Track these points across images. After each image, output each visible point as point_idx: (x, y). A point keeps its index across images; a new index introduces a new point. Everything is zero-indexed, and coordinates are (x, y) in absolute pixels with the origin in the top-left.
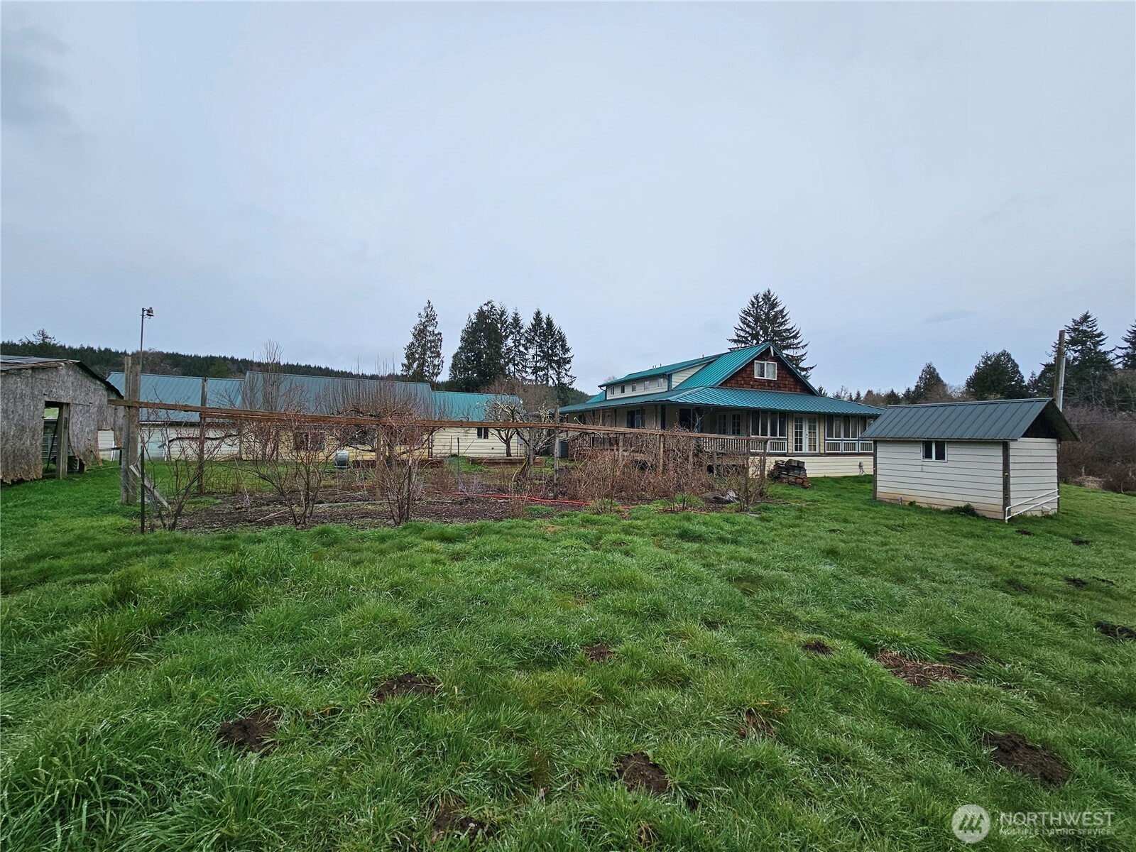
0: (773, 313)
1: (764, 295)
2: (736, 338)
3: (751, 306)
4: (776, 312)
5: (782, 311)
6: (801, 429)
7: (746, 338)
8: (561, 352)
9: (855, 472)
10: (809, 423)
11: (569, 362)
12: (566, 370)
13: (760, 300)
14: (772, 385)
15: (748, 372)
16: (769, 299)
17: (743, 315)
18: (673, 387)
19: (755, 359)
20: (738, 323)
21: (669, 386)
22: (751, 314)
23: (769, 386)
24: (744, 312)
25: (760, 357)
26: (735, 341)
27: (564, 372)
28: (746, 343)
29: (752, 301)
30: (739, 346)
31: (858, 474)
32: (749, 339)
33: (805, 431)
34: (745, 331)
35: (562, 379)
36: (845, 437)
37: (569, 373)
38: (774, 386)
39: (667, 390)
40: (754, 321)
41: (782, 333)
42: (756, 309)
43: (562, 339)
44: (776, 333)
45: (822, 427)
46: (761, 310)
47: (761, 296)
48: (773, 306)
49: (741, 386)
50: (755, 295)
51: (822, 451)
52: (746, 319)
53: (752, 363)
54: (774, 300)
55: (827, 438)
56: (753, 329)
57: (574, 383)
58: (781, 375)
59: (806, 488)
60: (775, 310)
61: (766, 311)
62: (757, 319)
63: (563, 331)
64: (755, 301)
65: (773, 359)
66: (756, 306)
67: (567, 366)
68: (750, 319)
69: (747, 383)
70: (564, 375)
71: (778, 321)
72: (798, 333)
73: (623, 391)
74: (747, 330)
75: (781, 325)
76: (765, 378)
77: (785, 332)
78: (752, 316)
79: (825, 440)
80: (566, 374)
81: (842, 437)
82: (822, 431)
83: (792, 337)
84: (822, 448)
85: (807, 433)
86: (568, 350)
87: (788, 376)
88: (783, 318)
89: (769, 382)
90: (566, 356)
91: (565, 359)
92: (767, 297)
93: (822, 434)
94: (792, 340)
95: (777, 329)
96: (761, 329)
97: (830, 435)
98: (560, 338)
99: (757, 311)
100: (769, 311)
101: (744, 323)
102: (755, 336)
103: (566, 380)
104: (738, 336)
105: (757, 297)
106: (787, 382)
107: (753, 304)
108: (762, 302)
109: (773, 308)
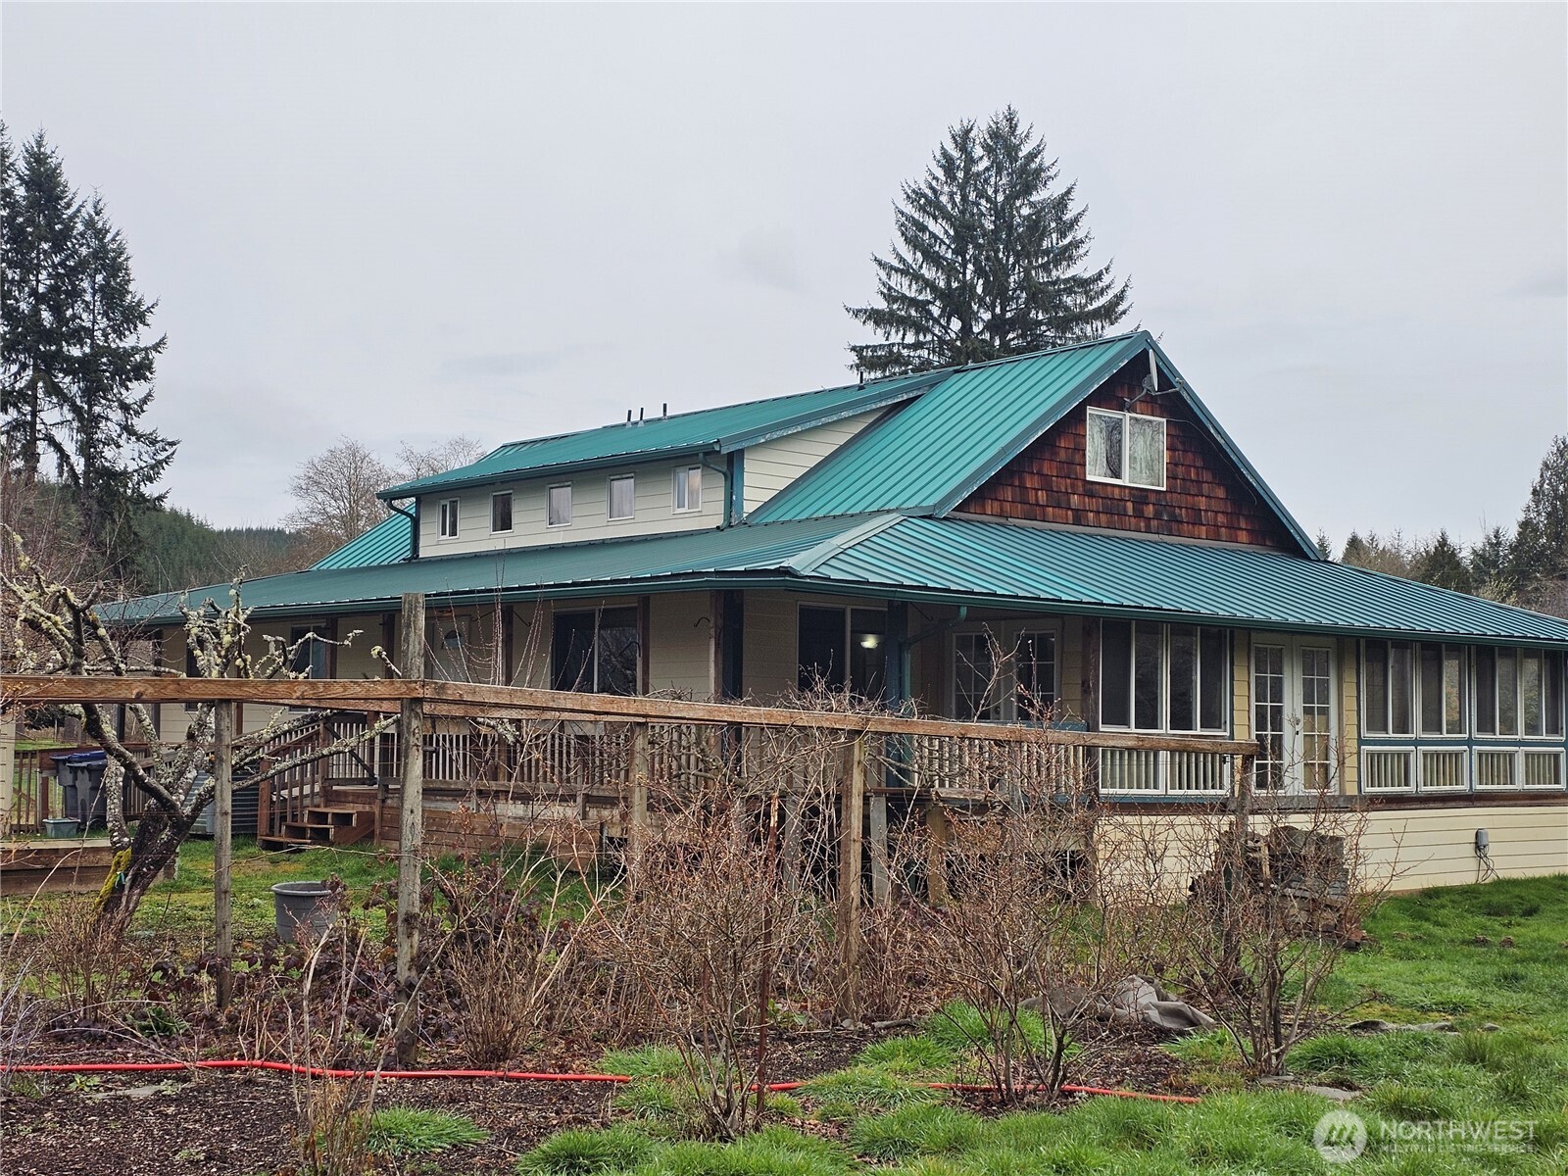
0: (1025, 211)
1: (995, 134)
2: (881, 304)
3: (940, 173)
4: (1039, 210)
5: (1061, 203)
6: (1278, 696)
7: (922, 306)
8: (103, 323)
9: (1462, 873)
10: (1307, 669)
11: (142, 370)
12: (125, 407)
13: (978, 152)
14: (1149, 510)
15: (1063, 455)
16: (1012, 151)
17: (909, 209)
18: (749, 508)
19: (1089, 401)
20: (891, 243)
21: (731, 503)
22: (941, 208)
23: (1139, 514)
24: (914, 197)
25: (1106, 395)
26: (877, 317)
27: (117, 415)
28: (920, 329)
29: (945, 154)
30: (895, 338)
31: (1469, 879)
32: (936, 311)
33: (1293, 702)
34: (916, 277)
35: (109, 452)
36: (1425, 730)
37: (141, 424)
38: (1158, 516)
39: (719, 521)
40: (954, 239)
41: (1059, 292)
42: (962, 188)
43: (110, 263)
44: (1039, 296)
45: (1349, 690)
46: (982, 194)
47: (980, 133)
48: (1028, 178)
49: (1035, 512)
50: (957, 128)
51: (1351, 790)
52: (923, 228)
53: (1077, 417)
54: (1031, 156)
55: (1366, 734)
56: (950, 271)
57: (166, 473)
58: (1180, 470)
59: (1352, 947)
60: (1035, 198)
61: (1000, 198)
62: (964, 232)
63: (114, 220)
64: (955, 154)
65: (1154, 404)
66: (960, 175)
67: (136, 391)
68: (937, 227)
69: (1059, 501)
70: (113, 429)
71: (1045, 244)
72: (1120, 298)
73: (504, 522)
74: (928, 272)
75: (1057, 263)
76: (1125, 481)
77: (1070, 291)
78: (947, 217)
79: (1361, 742)
80: (128, 429)
81: (1417, 731)
82: (1350, 703)
83: (1097, 314)
84: (1351, 774)
85: (1300, 714)
86: (134, 316)
87: (1207, 476)
88: (1063, 235)
89: (1140, 496)
90: (129, 342)
91: (120, 358)
92: (1003, 140)
93: (1350, 718)
94: (1098, 324)
95: (1043, 278)
96: (979, 272)
97: (1377, 722)
98: (100, 253)
99: (964, 198)
100: (1010, 199)
101: (914, 243)
102: (957, 302)
103: (125, 457)
104: (890, 296)
105: (963, 139)
106: (1202, 503)
107: (949, 166)
108: (985, 163)
109: (1028, 189)
